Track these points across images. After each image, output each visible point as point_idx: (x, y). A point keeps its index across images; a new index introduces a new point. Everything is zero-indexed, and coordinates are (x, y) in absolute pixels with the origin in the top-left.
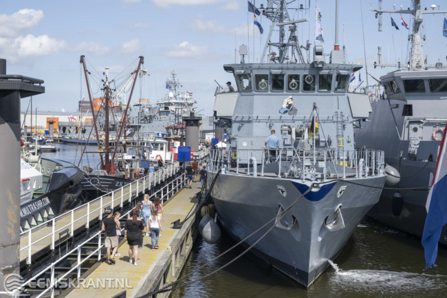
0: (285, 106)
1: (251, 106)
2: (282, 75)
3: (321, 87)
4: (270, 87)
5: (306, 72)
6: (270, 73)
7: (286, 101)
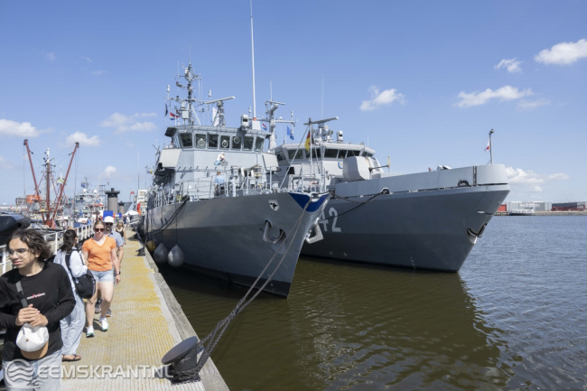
0: (218, 159)
1: (192, 159)
2: (217, 136)
3: (245, 147)
4: (207, 144)
5: (235, 135)
6: (208, 134)
7: (219, 155)
